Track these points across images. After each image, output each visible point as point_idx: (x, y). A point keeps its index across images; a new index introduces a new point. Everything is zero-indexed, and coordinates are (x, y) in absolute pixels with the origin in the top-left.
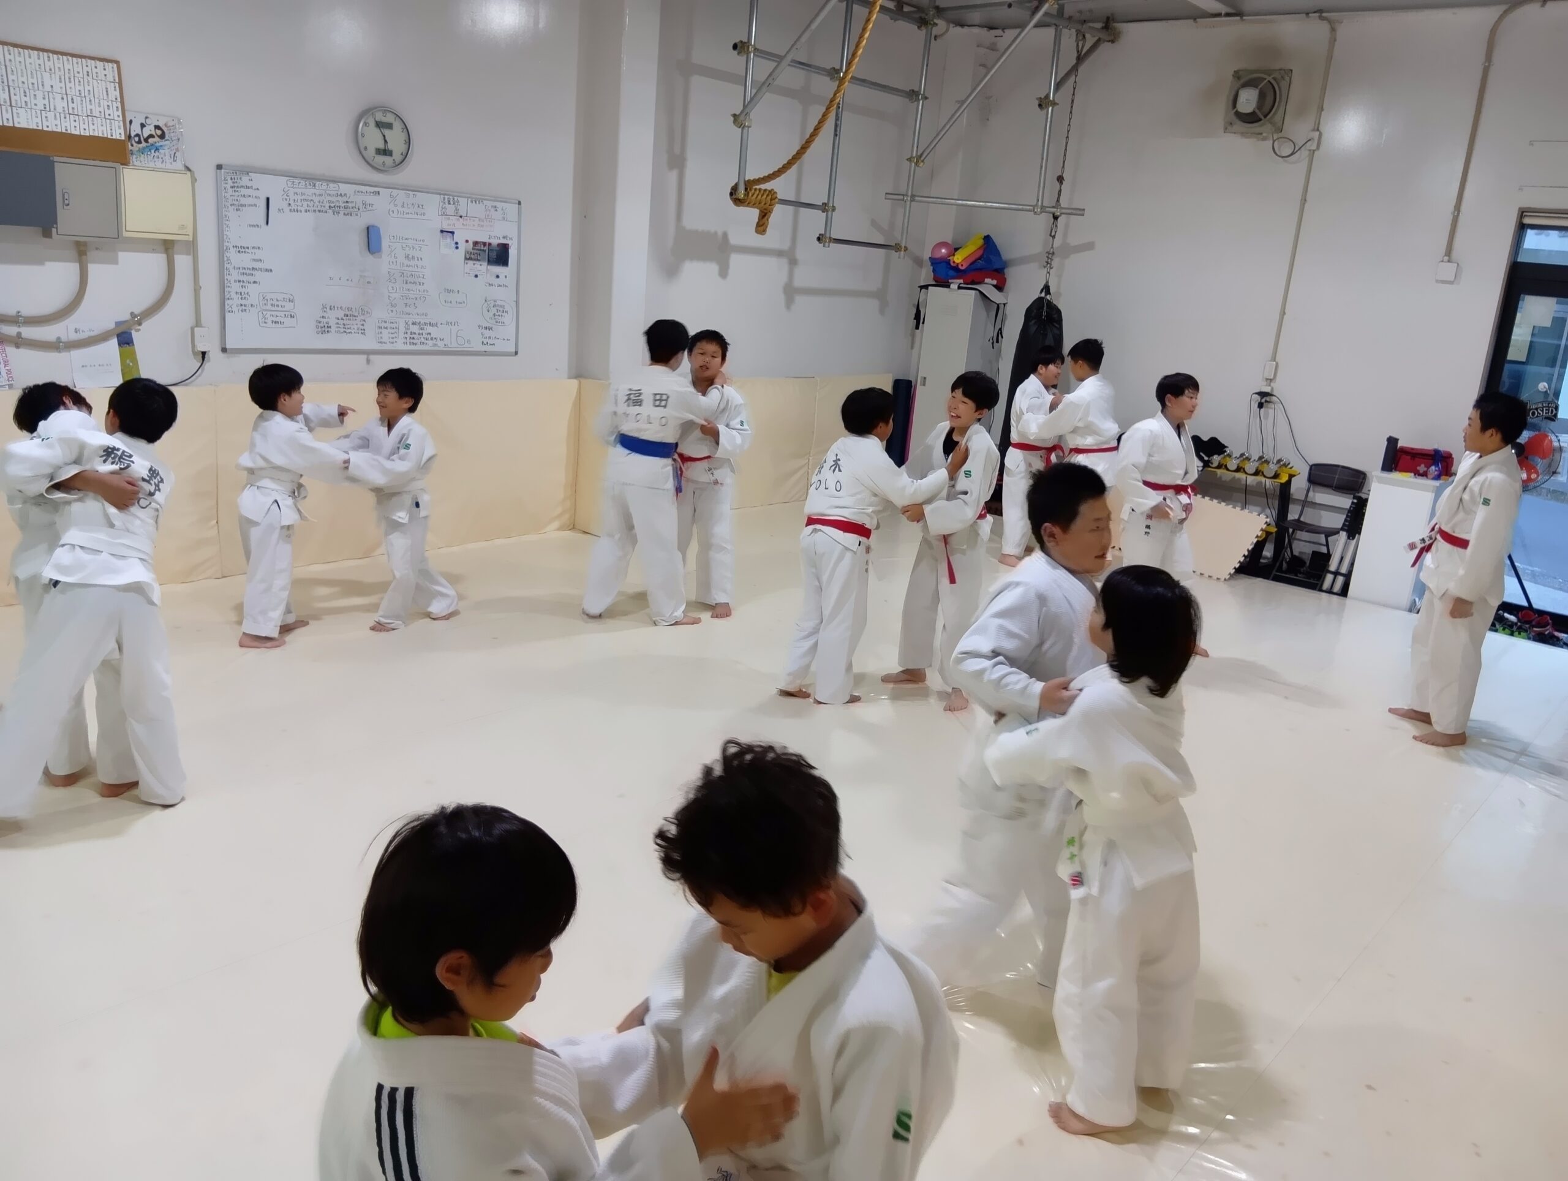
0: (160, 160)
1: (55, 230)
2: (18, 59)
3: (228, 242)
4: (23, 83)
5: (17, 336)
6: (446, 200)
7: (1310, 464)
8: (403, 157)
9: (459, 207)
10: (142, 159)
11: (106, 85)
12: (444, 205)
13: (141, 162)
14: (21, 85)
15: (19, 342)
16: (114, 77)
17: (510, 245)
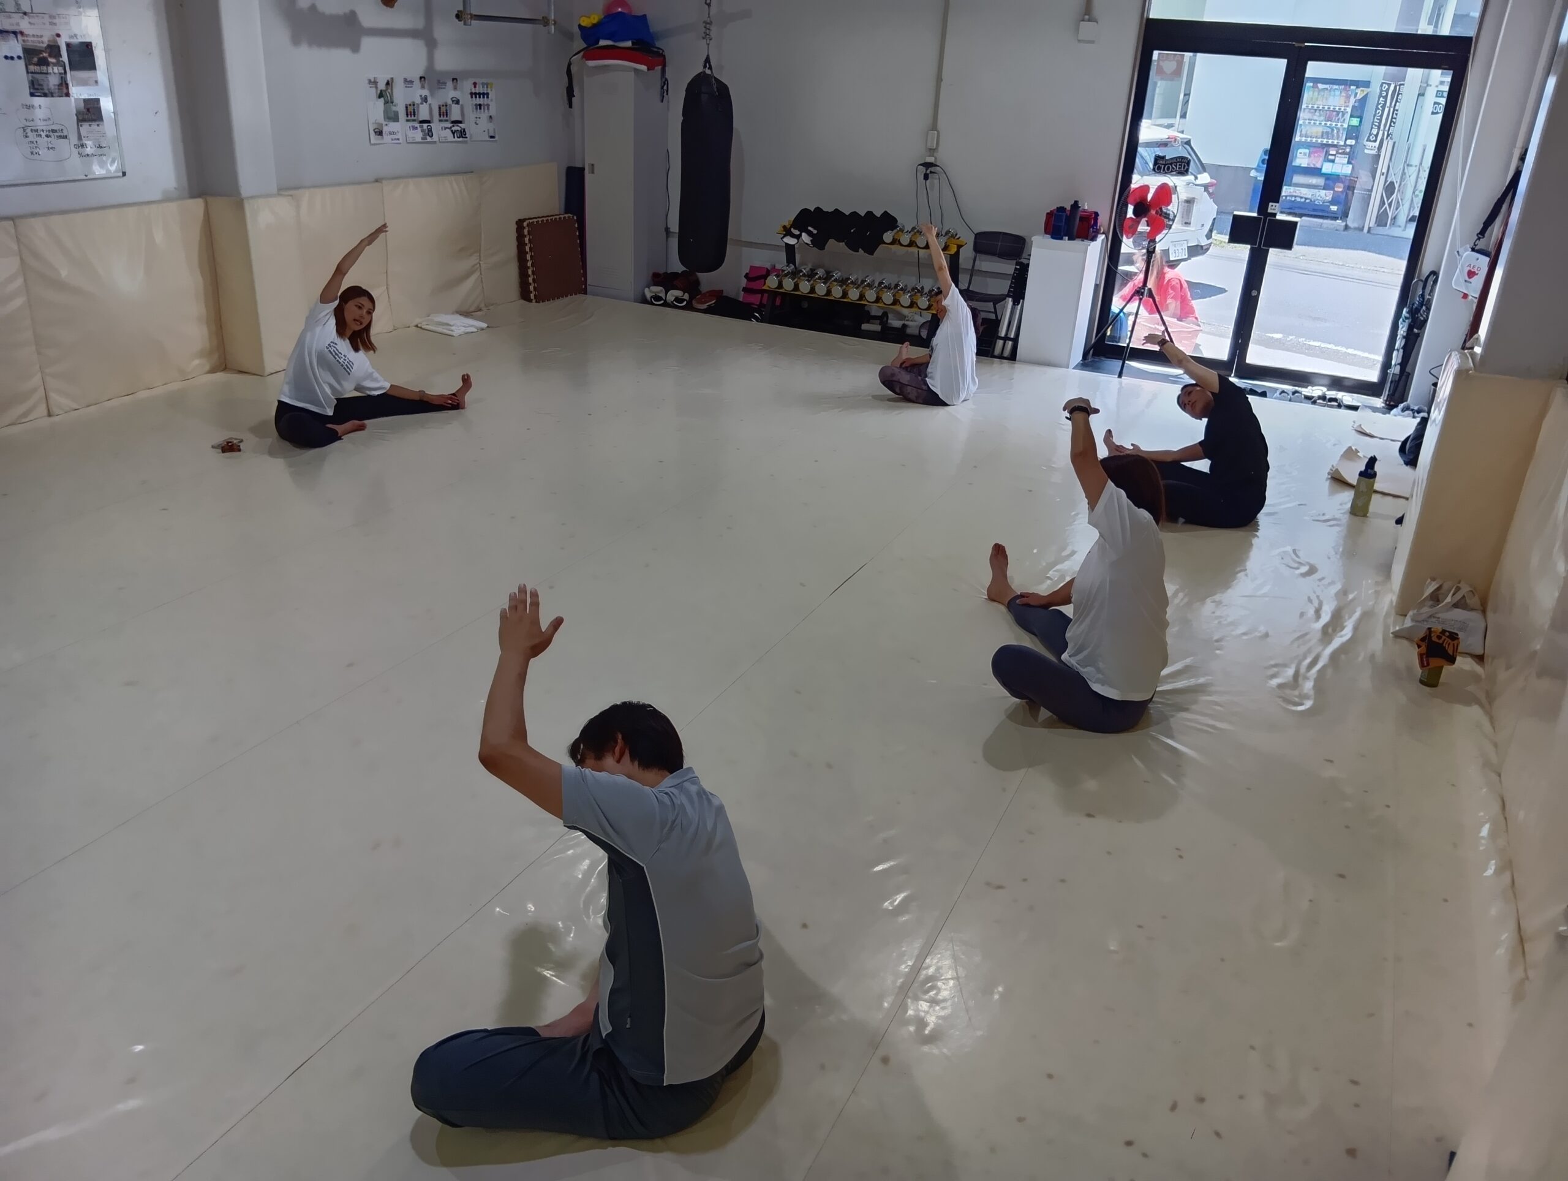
7: (975, 233)
9: (20, 2)
17: (94, 45)
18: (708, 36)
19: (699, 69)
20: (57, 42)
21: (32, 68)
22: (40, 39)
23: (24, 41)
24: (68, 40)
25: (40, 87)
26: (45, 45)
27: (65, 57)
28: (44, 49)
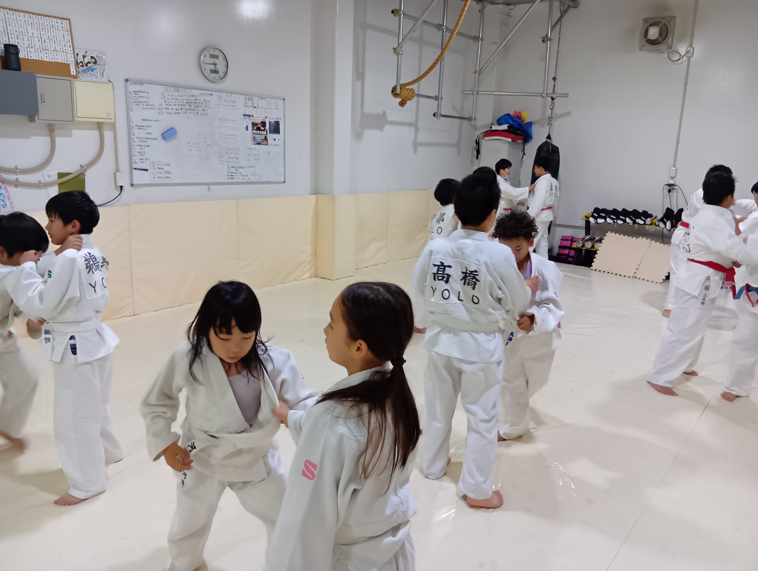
0: (95, 76)
1: (37, 116)
2: (13, 17)
3: (133, 123)
4: (16, 31)
5: (16, 180)
6: (247, 98)
8: (225, 74)
9: (254, 102)
10: (85, 76)
11: (63, 33)
12: (246, 101)
13: (84, 77)
14: (15, 32)
15: (17, 184)
16: (67, 28)
17: (280, 123)
18: (550, 124)
19: (544, 140)
20: (265, 121)
21: (255, 132)
22: (259, 119)
23: (252, 119)
24: (271, 120)
25: (256, 140)
26: (260, 122)
27: (267, 127)
28: (260, 123)
